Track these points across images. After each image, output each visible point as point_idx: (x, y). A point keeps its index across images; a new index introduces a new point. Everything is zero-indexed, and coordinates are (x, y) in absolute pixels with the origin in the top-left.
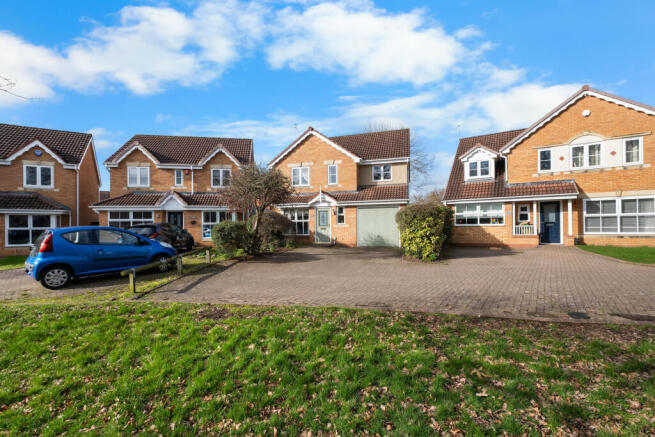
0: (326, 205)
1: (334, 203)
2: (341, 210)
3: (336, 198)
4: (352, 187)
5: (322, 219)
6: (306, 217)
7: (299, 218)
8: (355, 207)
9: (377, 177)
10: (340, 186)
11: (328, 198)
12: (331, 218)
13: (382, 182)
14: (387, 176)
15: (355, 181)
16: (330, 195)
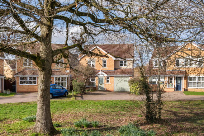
0: (103, 75)
1: (106, 75)
2: (108, 78)
3: (106, 73)
4: (112, 69)
5: (101, 81)
6: (94, 80)
7: (92, 80)
8: (113, 77)
9: (121, 65)
10: (107, 68)
11: (103, 73)
12: (104, 81)
13: (123, 67)
14: (125, 65)
15: (113, 67)
16: (104, 72)
